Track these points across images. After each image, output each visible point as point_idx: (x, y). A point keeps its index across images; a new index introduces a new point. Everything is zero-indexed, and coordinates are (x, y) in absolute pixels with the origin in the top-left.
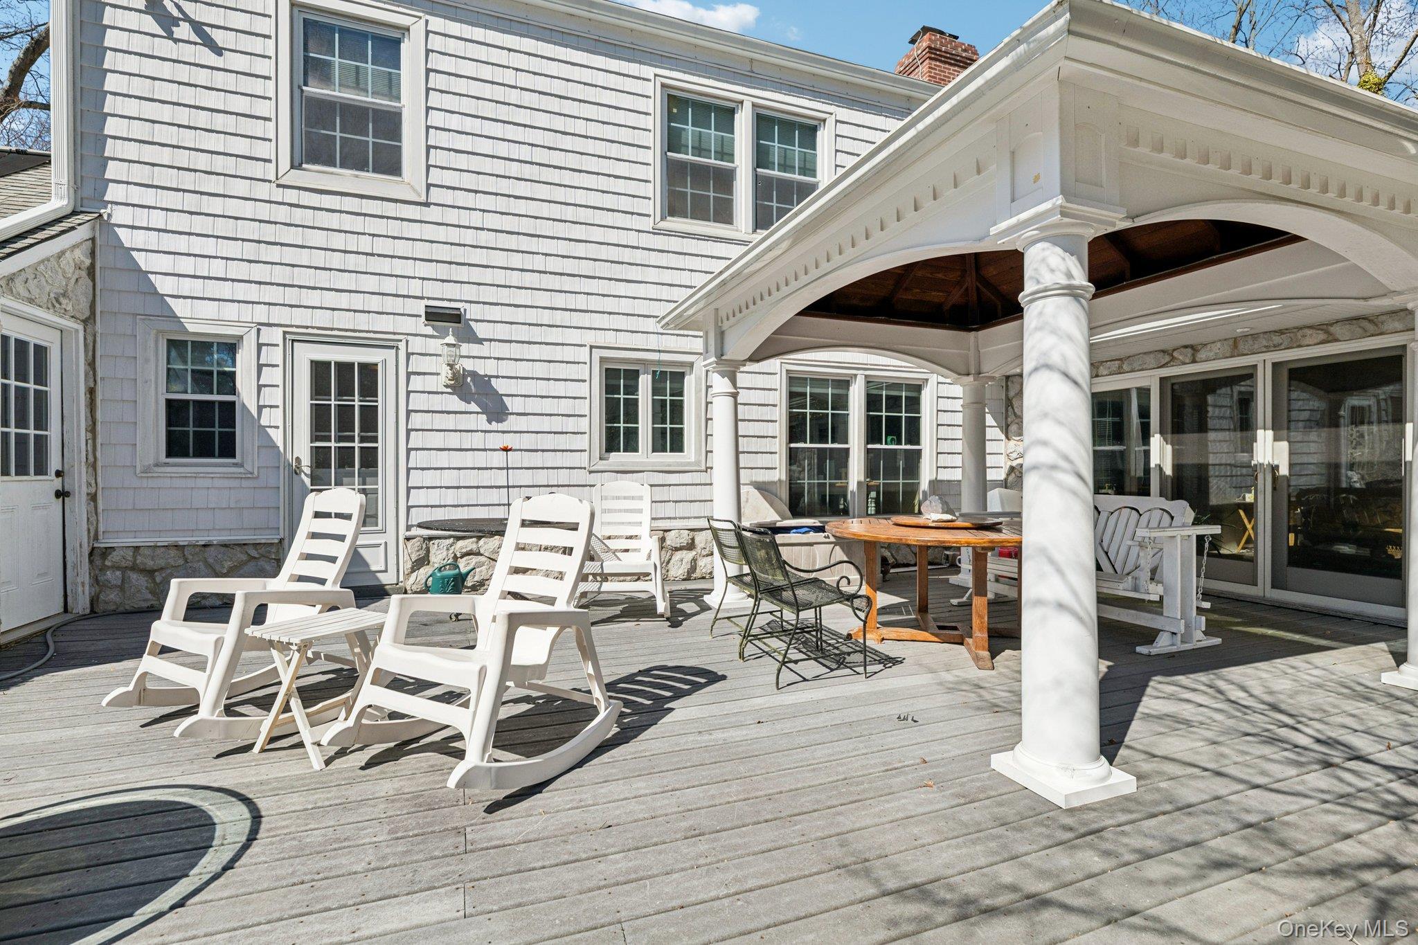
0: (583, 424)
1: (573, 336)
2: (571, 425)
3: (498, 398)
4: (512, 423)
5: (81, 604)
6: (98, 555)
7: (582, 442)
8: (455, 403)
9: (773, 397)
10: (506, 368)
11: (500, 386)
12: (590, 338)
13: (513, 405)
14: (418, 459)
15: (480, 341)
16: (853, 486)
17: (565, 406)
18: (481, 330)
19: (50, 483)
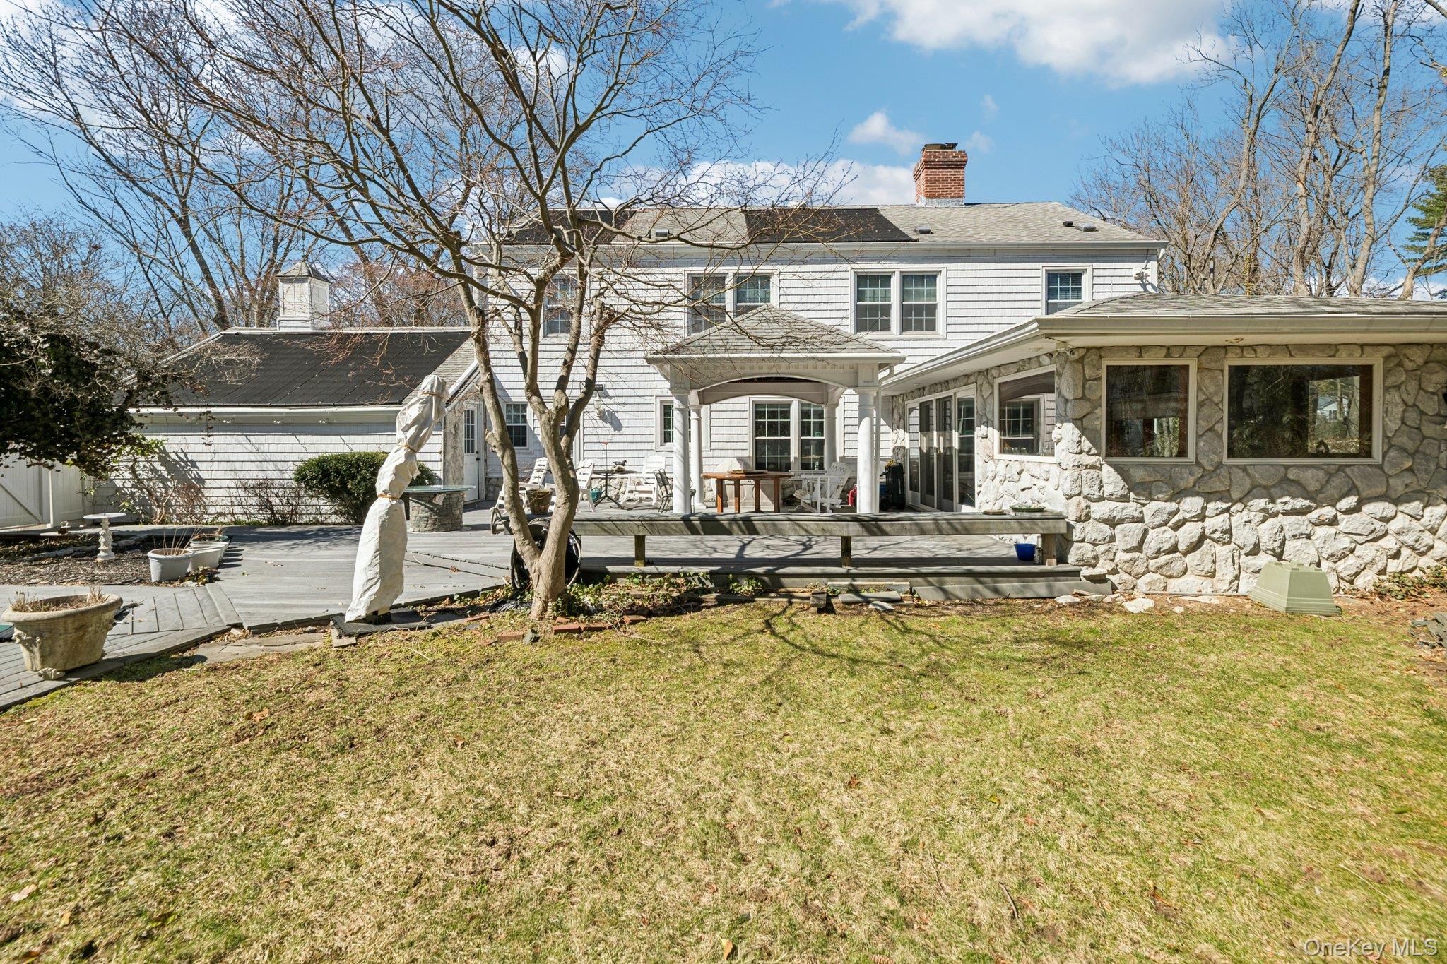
0: (653, 430)
1: (649, 392)
2: (648, 431)
3: (618, 420)
4: (624, 431)
5: (483, 497)
6: (488, 480)
7: (652, 438)
8: (601, 423)
9: (745, 415)
10: (620, 408)
11: (619, 416)
12: (655, 392)
13: (624, 423)
14: (587, 446)
15: (610, 397)
16: (792, 460)
17: (645, 423)
18: (611, 393)
19: (474, 456)
